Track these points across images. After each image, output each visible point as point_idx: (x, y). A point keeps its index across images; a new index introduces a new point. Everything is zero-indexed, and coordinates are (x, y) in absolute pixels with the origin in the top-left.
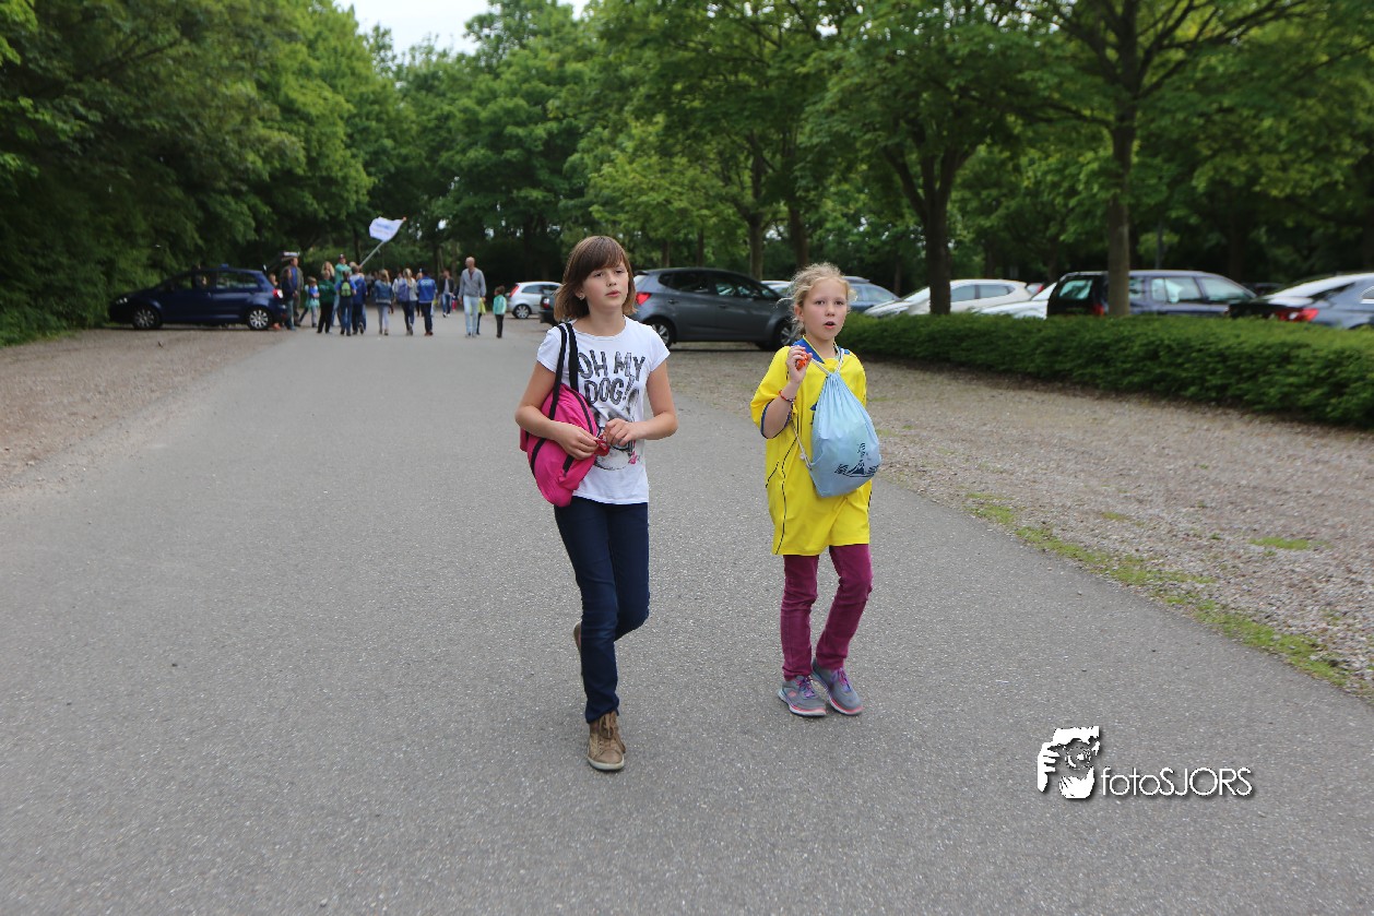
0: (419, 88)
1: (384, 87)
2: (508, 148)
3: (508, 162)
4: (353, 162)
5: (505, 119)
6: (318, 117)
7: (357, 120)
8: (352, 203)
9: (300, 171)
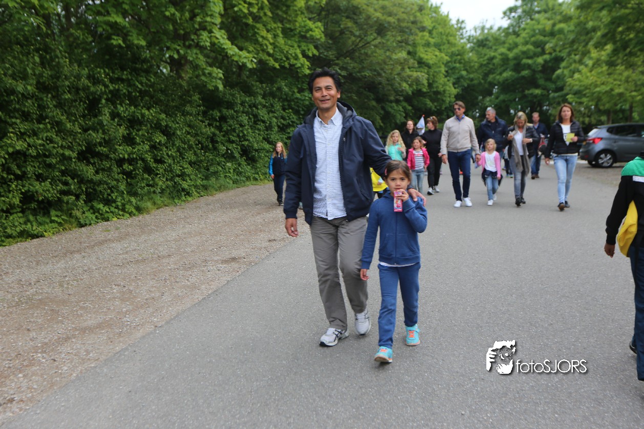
0: (479, 46)
1: (463, 47)
2: (523, 70)
3: (523, 77)
5: (522, 56)
6: (433, 64)
9: (424, 90)
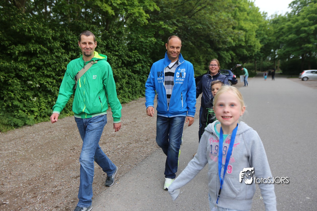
0: (274, 23)
2: (301, 34)
3: (301, 38)
4: (257, 41)
5: (301, 26)
6: (249, 30)
7: (258, 31)
8: (256, 51)
